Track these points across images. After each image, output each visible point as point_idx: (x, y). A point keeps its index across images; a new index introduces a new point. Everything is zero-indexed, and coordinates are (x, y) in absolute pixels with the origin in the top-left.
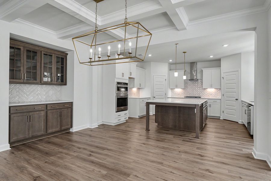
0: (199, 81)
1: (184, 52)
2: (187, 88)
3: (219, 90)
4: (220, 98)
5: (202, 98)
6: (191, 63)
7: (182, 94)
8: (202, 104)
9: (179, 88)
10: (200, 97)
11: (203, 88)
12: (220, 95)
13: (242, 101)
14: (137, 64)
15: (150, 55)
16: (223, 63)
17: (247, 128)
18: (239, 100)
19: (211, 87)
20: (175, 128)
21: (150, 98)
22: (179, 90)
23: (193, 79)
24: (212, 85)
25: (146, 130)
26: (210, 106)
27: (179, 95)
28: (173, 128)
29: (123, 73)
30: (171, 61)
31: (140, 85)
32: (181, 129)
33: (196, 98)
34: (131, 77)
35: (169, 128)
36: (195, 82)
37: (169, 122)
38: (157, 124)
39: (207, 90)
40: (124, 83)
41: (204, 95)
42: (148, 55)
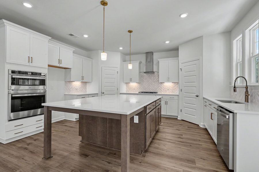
0: (156, 73)
1: (130, 32)
2: (143, 82)
3: (177, 84)
4: (178, 94)
5: (158, 93)
6: (147, 53)
7: (138, 88)
9: (134, 82)
10: (155, 93)
11: (160, 82)
12: (178, 90)
13: (204, 98)
14: (74, 50)
15: (86, 36)
18: (200, 97)
19: (168, 80)
20: (105, 147)
21: (97, 94)
22: (134, 85)
23: (148, 72)
24: (169, 78)
25: (44, 158)
26: (166, 103)
27: (134, 90)
28: (102, 146)
29: (32, 57)
30: (121, 48)
31: (83, 78)
32: (114, 149)
33: (152, 93)
34: (61, 66)
35: (97, 145)
36: (151, 76)
37: (97, 135)
38: (81, 137)
39: (163, 84)
40: (33, 73)
41: (161, 90)
42: (83, 36)
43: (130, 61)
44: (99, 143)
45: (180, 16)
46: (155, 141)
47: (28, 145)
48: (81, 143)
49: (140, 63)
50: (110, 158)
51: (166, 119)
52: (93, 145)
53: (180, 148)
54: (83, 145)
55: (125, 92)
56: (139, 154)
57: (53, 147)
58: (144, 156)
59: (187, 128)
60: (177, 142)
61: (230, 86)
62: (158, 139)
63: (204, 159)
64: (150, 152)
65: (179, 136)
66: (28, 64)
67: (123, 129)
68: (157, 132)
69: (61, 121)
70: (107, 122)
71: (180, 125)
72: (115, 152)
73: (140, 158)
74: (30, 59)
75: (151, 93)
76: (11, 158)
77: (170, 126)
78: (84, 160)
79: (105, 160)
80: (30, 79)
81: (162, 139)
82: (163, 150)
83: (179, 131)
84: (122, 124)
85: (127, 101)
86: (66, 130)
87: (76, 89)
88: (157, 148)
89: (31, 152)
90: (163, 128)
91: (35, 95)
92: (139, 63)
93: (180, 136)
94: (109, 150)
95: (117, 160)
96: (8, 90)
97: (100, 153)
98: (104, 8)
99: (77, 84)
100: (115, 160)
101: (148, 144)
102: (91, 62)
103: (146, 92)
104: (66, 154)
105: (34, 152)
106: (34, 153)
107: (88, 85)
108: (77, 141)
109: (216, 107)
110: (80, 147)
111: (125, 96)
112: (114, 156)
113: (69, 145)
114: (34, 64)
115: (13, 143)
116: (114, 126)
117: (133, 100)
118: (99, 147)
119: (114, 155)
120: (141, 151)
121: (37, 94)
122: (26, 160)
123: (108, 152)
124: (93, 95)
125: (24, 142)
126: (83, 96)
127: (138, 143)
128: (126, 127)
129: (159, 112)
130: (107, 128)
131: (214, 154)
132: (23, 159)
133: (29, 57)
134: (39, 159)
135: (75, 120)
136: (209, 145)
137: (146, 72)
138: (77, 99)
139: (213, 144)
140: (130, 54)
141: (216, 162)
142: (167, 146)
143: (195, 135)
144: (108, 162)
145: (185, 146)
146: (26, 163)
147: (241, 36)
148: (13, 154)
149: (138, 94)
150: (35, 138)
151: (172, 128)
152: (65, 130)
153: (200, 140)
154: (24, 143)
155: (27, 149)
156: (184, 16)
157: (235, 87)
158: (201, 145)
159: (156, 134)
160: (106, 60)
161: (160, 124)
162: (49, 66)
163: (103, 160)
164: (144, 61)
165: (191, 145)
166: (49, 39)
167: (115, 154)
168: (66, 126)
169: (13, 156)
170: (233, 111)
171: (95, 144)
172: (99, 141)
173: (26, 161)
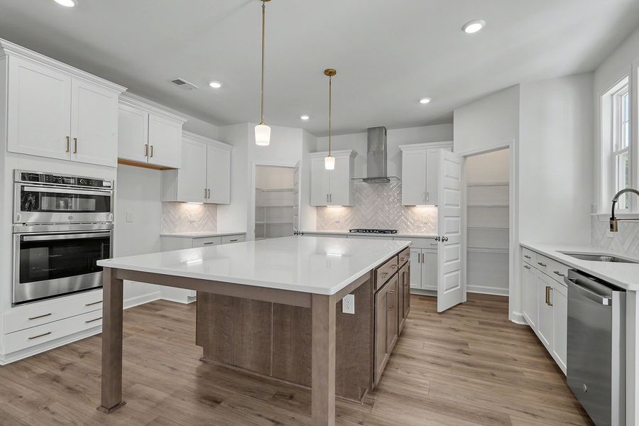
0: (393, 183)
1: (330, 73)
2: (360, 205)
5: (399, 234)
6: (370, 130)
7: (347, 220)
8: (374, 273)
9: (337, 204)
10: (392, 232)
11: (403, 204)
13: (522, 247)
14: (186, 120)
15: (215, 85)
16: (461, 128)
17: (564, 377)
18: (512, 245)
19: (426, 200)
20: (263, 376)
21: (244, 234)
22: (336, 211)
23: (374, 179)
24: (427, 194)
25: (102, 406)
26: (421, 258)
27: (337, 224)
28: (258, 375)
29: (75, 139)
30: (305, 118)
31: (207, 193)
32: (288, 383)
33: (384, 233)
34: (152, 161)
35: (243, 370)
36: (380, 187)
37: (243, 343)
38: (202, 348)
39: (413, 209)
40: (79, 179)
41: (406, 224)
42: (208, 84)
43: (329, 150)
44: (248, 366)
45: (463, 29)
46: (396, 360)
47: (63, 369)
48: (200, 363)
49: (353, 155)
50: (278, 410)
51: (420, 299)
52: (233, 370)
53: (465, 380)
54: (207, 369)
55: (314, 230)
56: (355, 397)
57: (126, 376)
58: (371, 405)
59: (476, 324)
60: (454, 364)
61: (592, 216)
62: (405, 356)
63: (534, 415)
64: (386, 392)
65: (458, 347)
66: (65, 156)
67: (317, 336)
68: (401, 334)
69: (152, 303)
70: (270, 310)
71: (458, 317)
72: (291, 391)
73: (358, 408)
74: (72, 145)
75: (381, 231)
76: (14, 407)
77: (434, 319)
78: (208, 414)
79: (267, 416)
80: (76, 196)
81: (415, 356)
82: (420, 387)
83: (459, 334)
84: (315, 322)
85: (320, 252)
86: (164, 329)
87: (191, 222)
88: (404, 381)
89: (69, 388)
90: (416, 325)
91: (84, 236)
92: (350, 156)
93: (462, 347)
94: (277, 384)
95: (298, 416)
96: (11, 225)
97: (252, 394)
98: (263, 7)
99: (193, 209)
100: (291, 414)
101: (379, 369)
102: (229, 152)
103: (369, 231)
104: (160, 395)
105: (77, 388)
106: (78, 392)
107: (220, 212)
108: (191, 358)
109: (565, 271)
110: (198, 376)
111: (314, 240)
112: (290, 404)
113: (169, 370)
114: (80, 157)
115: (25, 364)
116: (289, 321)
117: (336, 250)
118: (249, 377)
119: (290, 401)
120: (362, 389)
121: (91, 236)
122: (53, 413)
123: (272, 390)
124: (234, 238)
125: (54, 361)
126: (207, 241)
127: (352, 367)
128: (327, 329)
129: (405, 283)
130: (270, 326)
131: (561, 399)
132: (45, 408)
133: (68, 137)
134: (91, 409)
135: (186, 302)
136: (543, 374)
137: (368, 179)
138: (193, 247)
139: (553, 372)
140: (330, 133)
141: (567, 423)
142: (428, 375)
143: (501, 343)
144: (273, 421)
145: (478, 375)
146: (55, 421)
147: (626, 80)
148: (20, 395)
149: (346, 236)
150: (84, 348)
151: (438, 325)
152: (161, 329)
153: (515, 360)
154: (53, 363)
155: (58, 382)
156: (473, 28)
157: (613, 218)
158: (522, 373)
159: (398, 341)
160: (268, 144)
161: (408, 313)
162: (121, 161)
163: (260, 416)
164: (362, 151)
165: (495, 373)
166: (122, 93)
167: (291, 397)
168: (163, 316)
169: (20, 399)
170: (626, 285)
171: (238, 369)
172: (248, 359)
173: (55, 417)
